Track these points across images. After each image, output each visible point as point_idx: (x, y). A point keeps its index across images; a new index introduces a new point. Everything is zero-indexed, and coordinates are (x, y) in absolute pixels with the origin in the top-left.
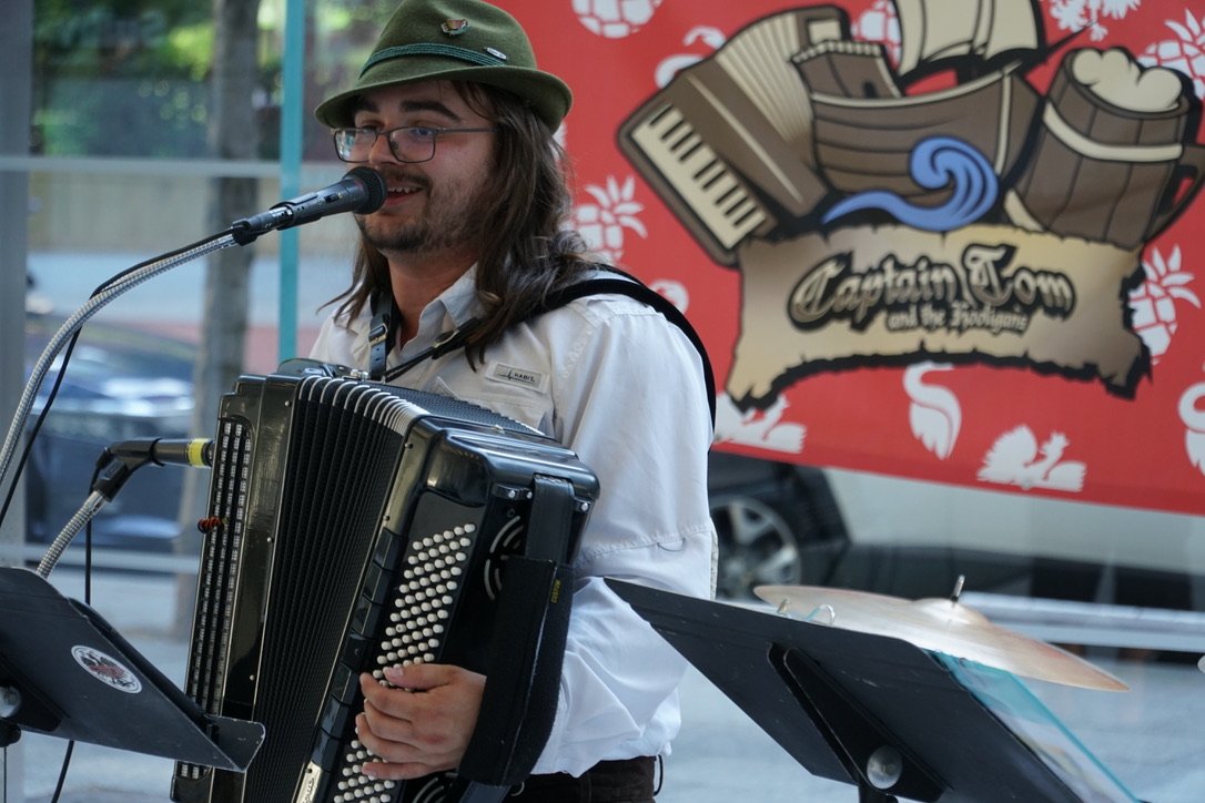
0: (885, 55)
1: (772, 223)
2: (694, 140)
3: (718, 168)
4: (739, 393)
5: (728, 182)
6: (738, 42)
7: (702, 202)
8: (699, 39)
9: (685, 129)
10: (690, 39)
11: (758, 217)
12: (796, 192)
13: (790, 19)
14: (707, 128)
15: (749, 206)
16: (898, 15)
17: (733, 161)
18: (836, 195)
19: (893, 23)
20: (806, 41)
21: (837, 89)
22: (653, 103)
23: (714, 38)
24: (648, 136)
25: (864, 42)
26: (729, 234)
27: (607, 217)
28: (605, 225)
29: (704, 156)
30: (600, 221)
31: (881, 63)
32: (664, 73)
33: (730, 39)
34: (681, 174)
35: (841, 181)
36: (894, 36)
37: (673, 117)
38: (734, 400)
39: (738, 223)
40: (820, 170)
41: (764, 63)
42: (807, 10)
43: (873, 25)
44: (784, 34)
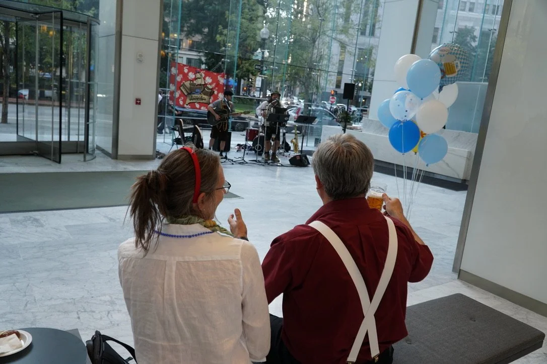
0: (195, 84)
2: (184, 88)
3: (185, 90)
6: (186, 82)
7: (184, 92)
10: (183, 82)
21: (192, 86)
30: (178, 93)
32: (182, 84)
37: (182, 87)
40: (190, 91)
41: (187, 84)
42: (191, 81)
43: (195, 82)
44: (189, 82)
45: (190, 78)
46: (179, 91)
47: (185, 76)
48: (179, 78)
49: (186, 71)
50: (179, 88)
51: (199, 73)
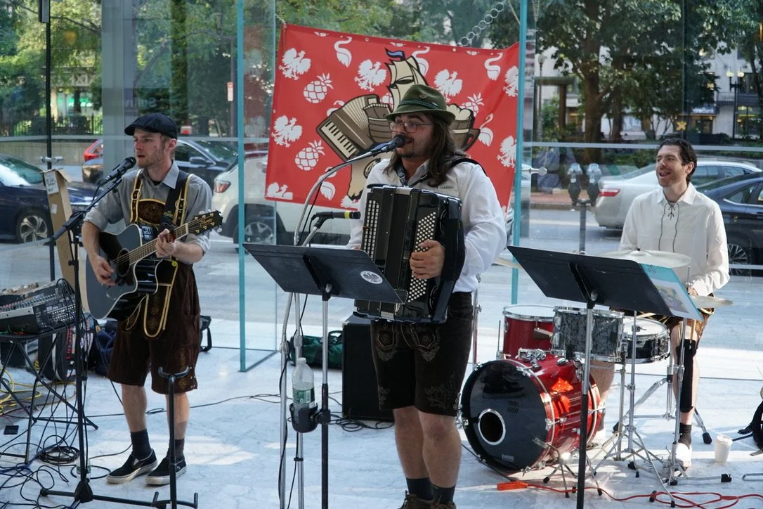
0: (389, 107)
1: (358, 151)
2: (337, 130)
3: (344, 137)
4: (351, 196)
5: (347, 141)
6: (348, 104)
7: (340, 146)
8: (337, 103)
9: (335, 127)
10: (335, 104)
11: (355, 150)
12: (364, 142)
13: (363, 98)
14: (341, 127)
15: (352, 147)
16: (393, 96)
17: (347, 135)
18: (376, 144)
19: (391, 99)
20: (368, 104)
21: (375, 116)
22: (326, 121)
23: (342, 103)
24: (325, 129)
25: (383, 104)
26: (348, 154)
27: (314, 150)
28: (314, 153)
29: (340, 134)
30: (312, 151)
31: (388, 109)
32: (329, 113)
33: (346, 104)
34: (334, 139)
35: (377, 140)
36: (392, 102)
37: (332, 124)
38: (349, 197)
39: (350, 152)
40: (371, 138)
41: (355, 110)
42: (368, 96)
43: (385, 99)
44: (361, 102)
45: (363, 86)
46: (318, 145)
47: (345, 82)
48: (315, 92)
49: (344, 57)
50: (313, 132)
51: (403, 58)
